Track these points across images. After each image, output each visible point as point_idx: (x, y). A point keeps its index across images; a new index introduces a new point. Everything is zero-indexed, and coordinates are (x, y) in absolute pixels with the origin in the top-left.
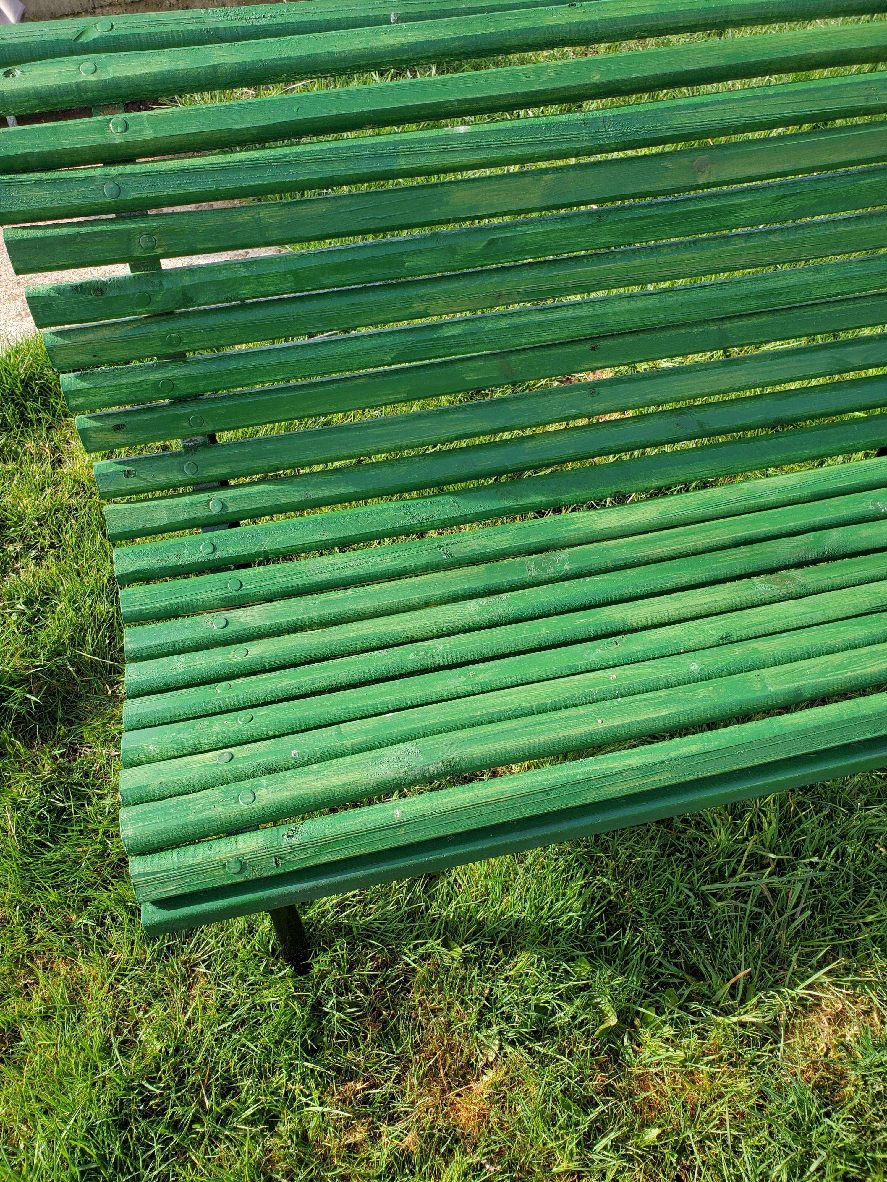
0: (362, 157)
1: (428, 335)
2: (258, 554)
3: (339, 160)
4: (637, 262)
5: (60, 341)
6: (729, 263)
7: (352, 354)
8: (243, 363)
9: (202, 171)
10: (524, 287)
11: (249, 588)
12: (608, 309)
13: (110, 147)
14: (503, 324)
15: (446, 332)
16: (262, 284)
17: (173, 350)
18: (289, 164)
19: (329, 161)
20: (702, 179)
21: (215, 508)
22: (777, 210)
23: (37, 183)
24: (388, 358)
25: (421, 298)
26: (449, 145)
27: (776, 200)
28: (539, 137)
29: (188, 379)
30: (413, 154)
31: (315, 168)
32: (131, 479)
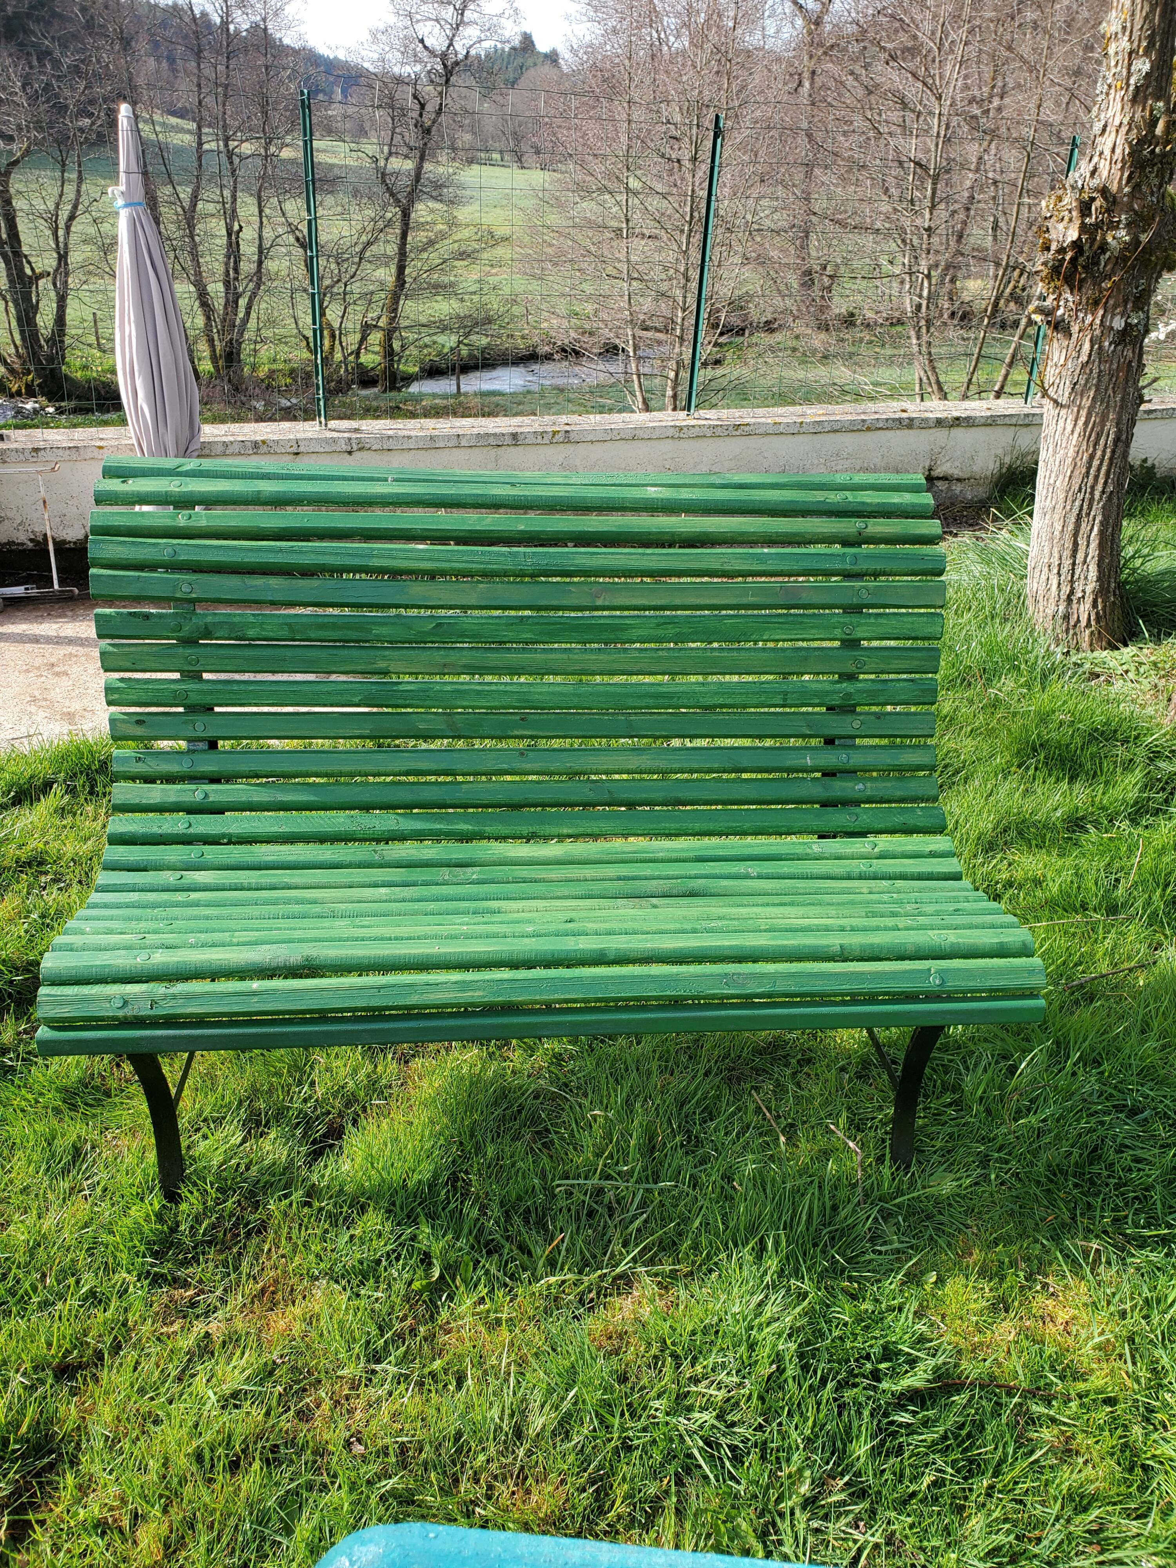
0: (349, 555)
1: (388, 688)
2: (224, 836)
3: (331, 554)
4: (553, 656)
5: (111, 649)
6: (627, 667)
7: (328, 693)
8: (242, 687)
9: (234, 548)
10: (464, 661)
11: (208, 857)
12: (532, 689)
13: (175, 527)
14: (448, 688)
15: (401, 687)
16: (263, 629)
17: (191, 668)
18: (296, 552)
19: (324, 553)
20: (599, 603)
21: (199, 796)
22: (660, 632)
23: (121, 542)
24: (356, 700)
25: (384, 658)
26: (410, 554)
27: (658, 625)
28: (476, 559)
29: (198, 691)
30: (383, 557)
31: (313, 556)
32: (140, 764)
